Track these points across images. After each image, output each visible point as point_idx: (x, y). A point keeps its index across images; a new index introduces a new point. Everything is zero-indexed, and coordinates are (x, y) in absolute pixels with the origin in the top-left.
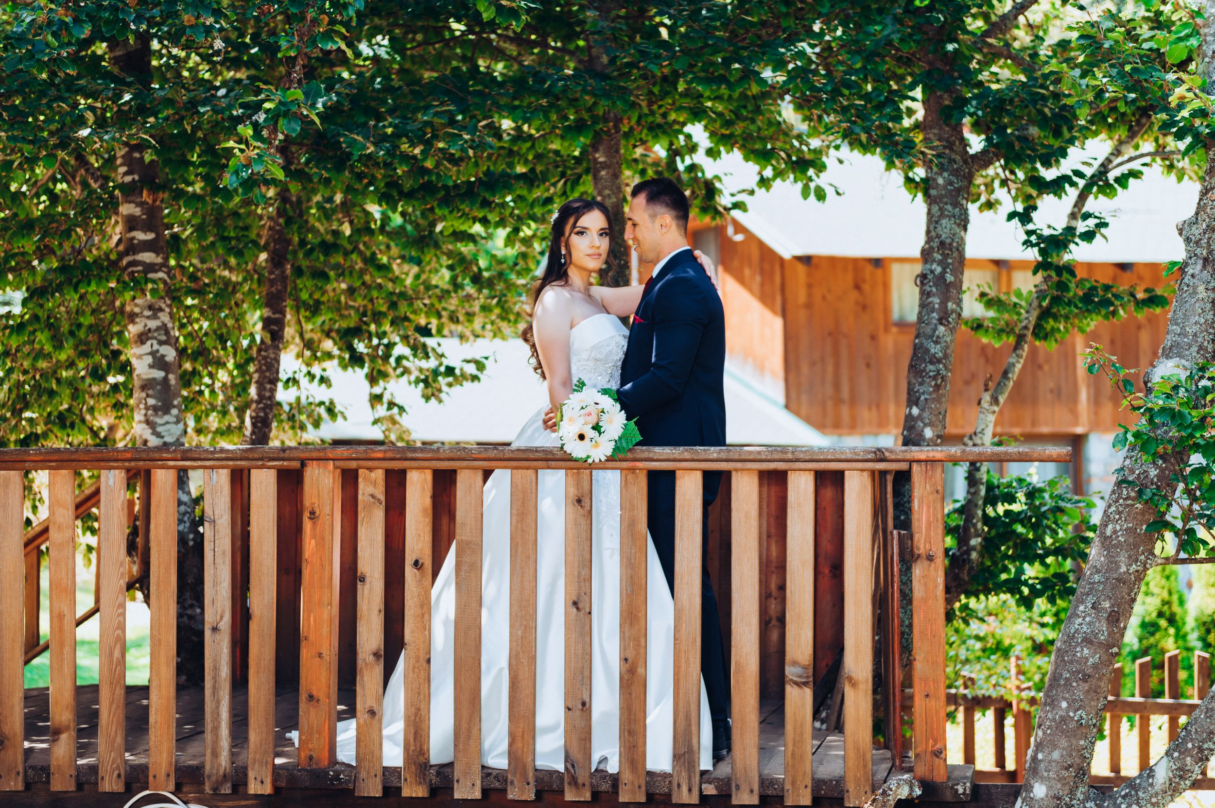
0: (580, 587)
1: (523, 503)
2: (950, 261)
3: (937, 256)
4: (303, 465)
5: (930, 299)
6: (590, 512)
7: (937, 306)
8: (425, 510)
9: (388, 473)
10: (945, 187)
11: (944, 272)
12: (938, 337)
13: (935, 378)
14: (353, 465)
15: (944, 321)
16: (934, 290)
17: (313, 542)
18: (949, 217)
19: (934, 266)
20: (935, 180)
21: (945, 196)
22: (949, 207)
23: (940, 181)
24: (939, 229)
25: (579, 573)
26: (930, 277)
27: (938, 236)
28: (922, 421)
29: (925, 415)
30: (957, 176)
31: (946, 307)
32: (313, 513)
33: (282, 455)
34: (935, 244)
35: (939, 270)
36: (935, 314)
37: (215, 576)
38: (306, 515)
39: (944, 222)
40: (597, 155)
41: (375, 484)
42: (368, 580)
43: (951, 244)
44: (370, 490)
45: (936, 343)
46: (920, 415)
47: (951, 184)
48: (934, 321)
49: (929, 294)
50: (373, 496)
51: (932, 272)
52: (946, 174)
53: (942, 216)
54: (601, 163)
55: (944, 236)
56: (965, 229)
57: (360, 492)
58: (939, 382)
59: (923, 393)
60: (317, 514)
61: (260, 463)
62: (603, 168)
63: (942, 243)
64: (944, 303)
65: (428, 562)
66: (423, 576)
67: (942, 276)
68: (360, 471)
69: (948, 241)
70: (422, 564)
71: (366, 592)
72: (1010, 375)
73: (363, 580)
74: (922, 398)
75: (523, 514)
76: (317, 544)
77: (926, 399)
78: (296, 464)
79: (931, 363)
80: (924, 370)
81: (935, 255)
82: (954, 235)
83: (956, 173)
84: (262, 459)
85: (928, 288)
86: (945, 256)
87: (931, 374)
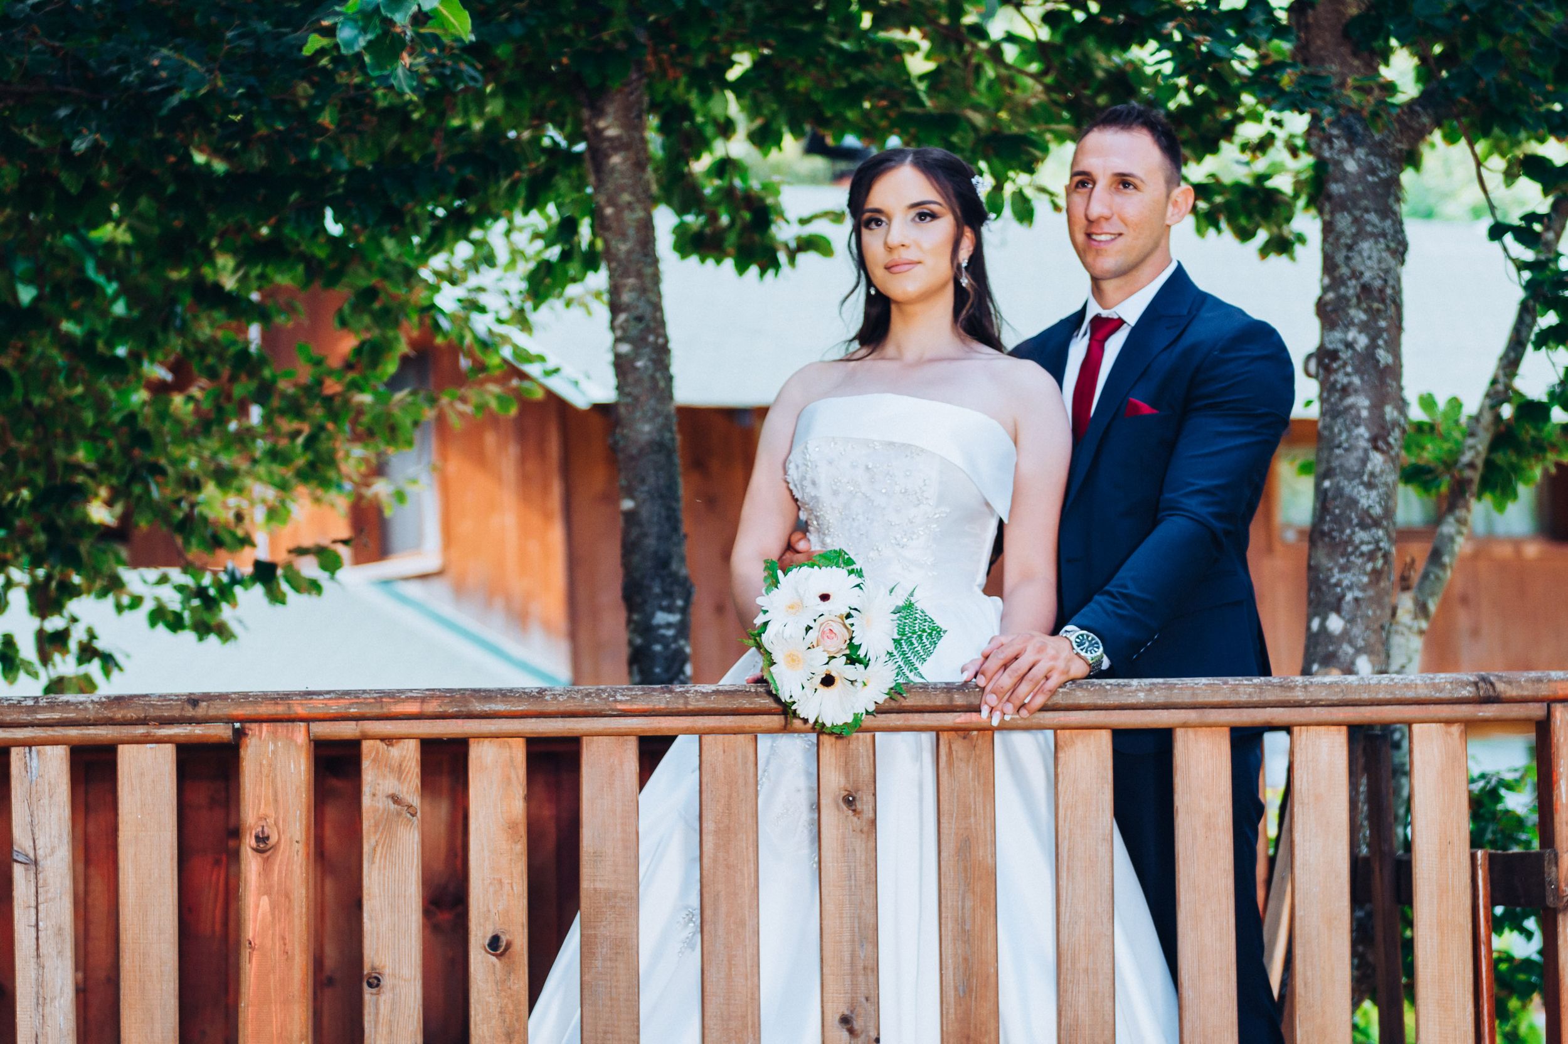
0: (854, 984)
1: (728, 806)
2: (1383, 324)
3: (1359, 316)
4: (240, 734)
5: (1350, 400)
6: (873, 822)
7: (1365, 413)
8: (512, 826)
9: (430, 747)
10: (1361, 177)
11: (1373, 346)
12: (1372, 475)
13: (1371, 556)
14: (347, 730)
15: (1380, 444)
16: (1356, 380)
17: (265, 901)
18: (1376, 237)
19: (1351, 335)
20: (1338, 164)
21: (1363, 195)
22: (1373, 217)
23: (1351, 166)
24: (1356, 261)
25: (853, 956)
26: (1345, 355)
27: (1356, 275)
28: (1351, 643)
29: (1356, 631)
30: (1382, 156)
31: (1382, 416)
32: (262, 839)
33: (190, 712)
34: (1351, 289)
35: (1362, 341)
36: (1362, 430)
37: (40, 983)
38: (249, 842)
39: (1366, 246)
40: (601, 124)
41: (399, 771)
42: (386, 982)
43: (1381, 291)
44: (390, 785)
45: (1370, 486)
46: (1345, 633)
47: (1373, 171)
48: (1363, 443)
49: (1345, 391)
50: (395, 799)
51: (1349, 345)
52: (1361, 152)
53: (1360, 234)
54: (611, 139)
55: (1367, 275)
56: (1402, 262)
57: (366, 790)
58: (1380, 563)
59: (1350, 588)
60: (274, 839)
61: (140, 730)
62: (616, 150)
63: (1366, 289)
64: (1377, 407)
65: (519, 939)
66: (510, 970)
67: (1370, 353)
68: (366, 745)
69: (1378, 283)
70: (509, 945)
71: (384, 1009)
72: (1446, 559)
73: (376, 983)
74: (1349, 597)
75: (728, 828)
76: (274, 907)
77: (1356, 600)
78: (221, 732)
79: (1363, 526)
80: (1350, 541)
81: (1353, 312)
82: (1387, 271)
83: (1379, 149)
84: (143, 722)
85: (1341, 379)
86: (1374, 314)
87: (1365, 548)
